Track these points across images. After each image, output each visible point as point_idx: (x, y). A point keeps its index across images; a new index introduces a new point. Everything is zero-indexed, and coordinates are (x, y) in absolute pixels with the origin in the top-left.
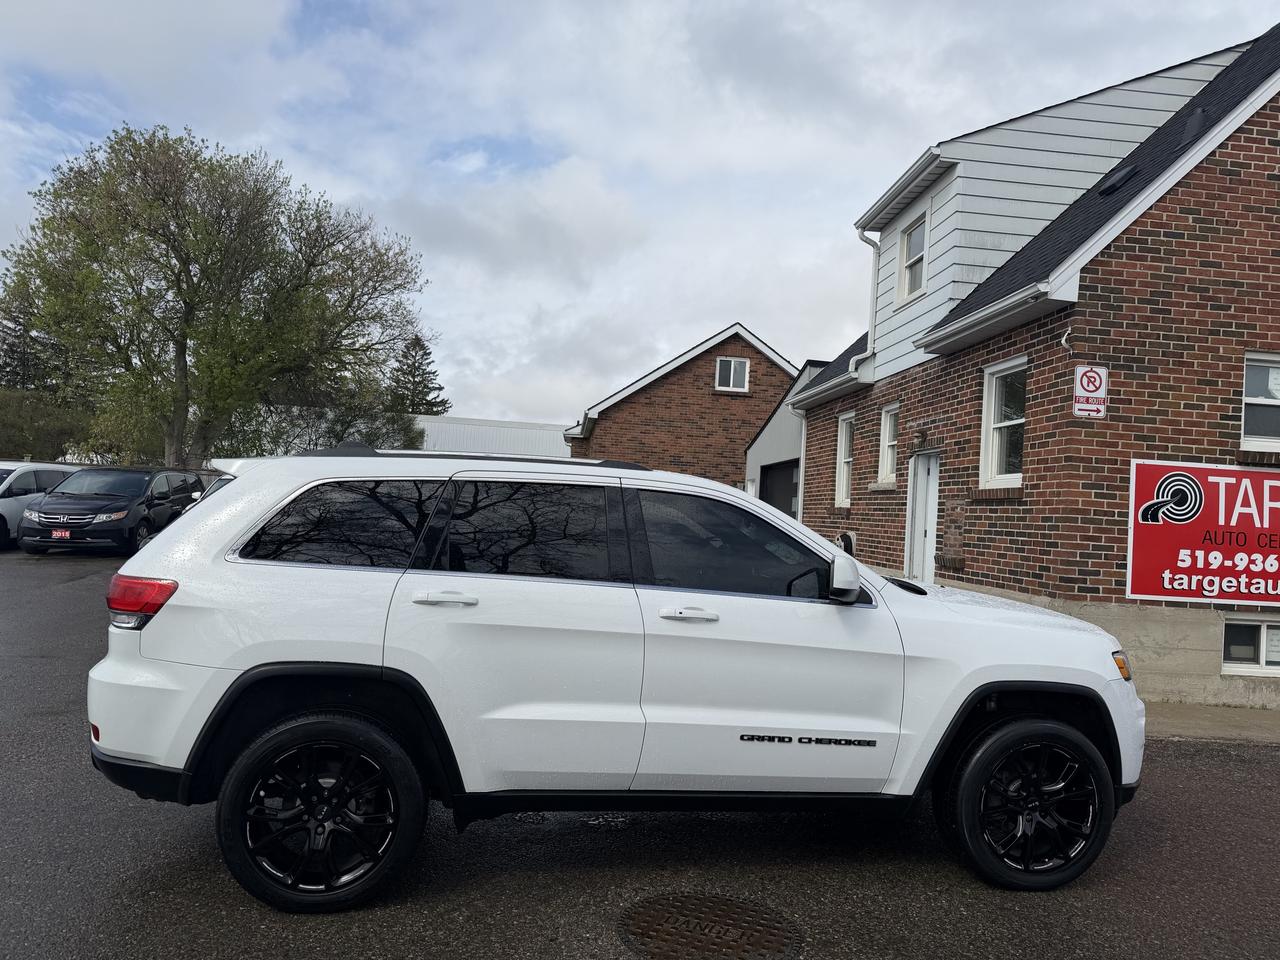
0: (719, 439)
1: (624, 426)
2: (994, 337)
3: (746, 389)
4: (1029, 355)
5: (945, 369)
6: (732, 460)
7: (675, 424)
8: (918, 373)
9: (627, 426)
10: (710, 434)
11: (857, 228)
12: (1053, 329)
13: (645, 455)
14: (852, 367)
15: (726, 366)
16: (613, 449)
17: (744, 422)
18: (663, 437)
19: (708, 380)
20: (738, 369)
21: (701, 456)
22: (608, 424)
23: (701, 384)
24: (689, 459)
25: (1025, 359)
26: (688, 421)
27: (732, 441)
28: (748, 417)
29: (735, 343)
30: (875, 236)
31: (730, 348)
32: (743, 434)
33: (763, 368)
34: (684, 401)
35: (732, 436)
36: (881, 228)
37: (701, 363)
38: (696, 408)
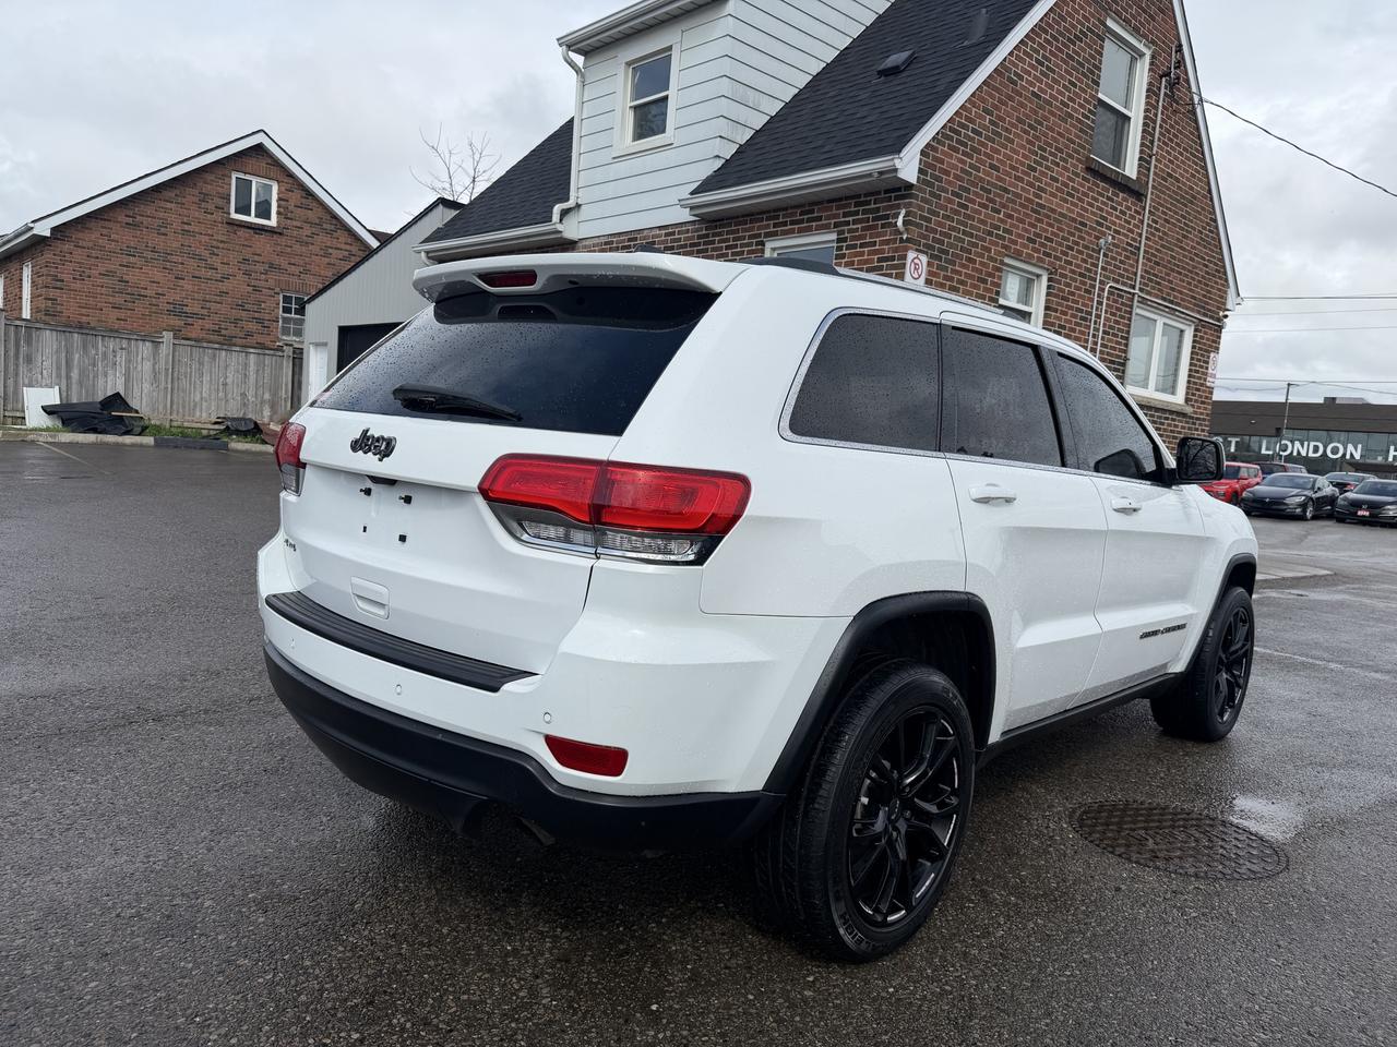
0: (238, 285)
1: (94, 253)
2: (786, 209)
3: (273, 222)
4: (839, 233)
5: (707, 236)
6: (256, 315)
7: (174, 258)
8: (658, 236)
9: (99, 254)
10: (225, 278)
11: (560, 45)
12: (878, 209)
13: (128, 298)
14: (556, 217)
15: (244, 187)
16: (78, 285)
17: (271, 266)
18: (158, 275)
19: (220, 202)
20: (261, 192)
21: (214, 306)
22: (67, 247)
23: (211, 207)
24: (196, 310)
25: (834, 236)
26: (194, 256)
27: (256, 289)
28: (277, 260)
29: (257, 156)
30: (579, 60)
31: (252, 162)
32: (271, 283)
33: (296, 197)
34: (186, 227)
35: (257, 283)
36: (585, 53)
37: (209, 177)
38: (204, 239)
